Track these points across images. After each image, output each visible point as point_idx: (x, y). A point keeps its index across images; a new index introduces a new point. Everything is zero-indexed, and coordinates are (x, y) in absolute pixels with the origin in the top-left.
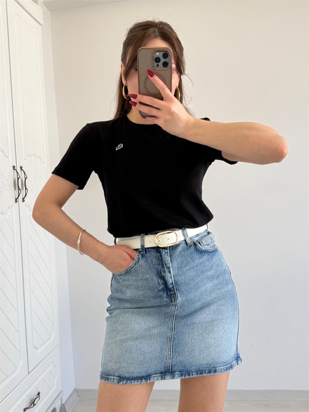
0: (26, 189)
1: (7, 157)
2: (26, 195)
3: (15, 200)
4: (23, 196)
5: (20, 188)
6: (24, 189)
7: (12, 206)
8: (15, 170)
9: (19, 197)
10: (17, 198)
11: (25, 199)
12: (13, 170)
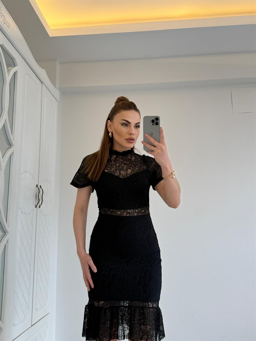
0: (42, 200)
1: (34, 179)
2: (42, 203)
3: (35, 206)
4: (39, 204)
5: (40, 199)
6: (41, 200)
7: (33, 210)
8: (37, 188)
9: (38, 205)
10: (36, 205)
11: (40, 207)
12: (36, 188)
